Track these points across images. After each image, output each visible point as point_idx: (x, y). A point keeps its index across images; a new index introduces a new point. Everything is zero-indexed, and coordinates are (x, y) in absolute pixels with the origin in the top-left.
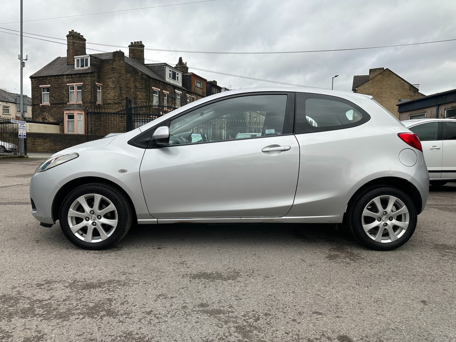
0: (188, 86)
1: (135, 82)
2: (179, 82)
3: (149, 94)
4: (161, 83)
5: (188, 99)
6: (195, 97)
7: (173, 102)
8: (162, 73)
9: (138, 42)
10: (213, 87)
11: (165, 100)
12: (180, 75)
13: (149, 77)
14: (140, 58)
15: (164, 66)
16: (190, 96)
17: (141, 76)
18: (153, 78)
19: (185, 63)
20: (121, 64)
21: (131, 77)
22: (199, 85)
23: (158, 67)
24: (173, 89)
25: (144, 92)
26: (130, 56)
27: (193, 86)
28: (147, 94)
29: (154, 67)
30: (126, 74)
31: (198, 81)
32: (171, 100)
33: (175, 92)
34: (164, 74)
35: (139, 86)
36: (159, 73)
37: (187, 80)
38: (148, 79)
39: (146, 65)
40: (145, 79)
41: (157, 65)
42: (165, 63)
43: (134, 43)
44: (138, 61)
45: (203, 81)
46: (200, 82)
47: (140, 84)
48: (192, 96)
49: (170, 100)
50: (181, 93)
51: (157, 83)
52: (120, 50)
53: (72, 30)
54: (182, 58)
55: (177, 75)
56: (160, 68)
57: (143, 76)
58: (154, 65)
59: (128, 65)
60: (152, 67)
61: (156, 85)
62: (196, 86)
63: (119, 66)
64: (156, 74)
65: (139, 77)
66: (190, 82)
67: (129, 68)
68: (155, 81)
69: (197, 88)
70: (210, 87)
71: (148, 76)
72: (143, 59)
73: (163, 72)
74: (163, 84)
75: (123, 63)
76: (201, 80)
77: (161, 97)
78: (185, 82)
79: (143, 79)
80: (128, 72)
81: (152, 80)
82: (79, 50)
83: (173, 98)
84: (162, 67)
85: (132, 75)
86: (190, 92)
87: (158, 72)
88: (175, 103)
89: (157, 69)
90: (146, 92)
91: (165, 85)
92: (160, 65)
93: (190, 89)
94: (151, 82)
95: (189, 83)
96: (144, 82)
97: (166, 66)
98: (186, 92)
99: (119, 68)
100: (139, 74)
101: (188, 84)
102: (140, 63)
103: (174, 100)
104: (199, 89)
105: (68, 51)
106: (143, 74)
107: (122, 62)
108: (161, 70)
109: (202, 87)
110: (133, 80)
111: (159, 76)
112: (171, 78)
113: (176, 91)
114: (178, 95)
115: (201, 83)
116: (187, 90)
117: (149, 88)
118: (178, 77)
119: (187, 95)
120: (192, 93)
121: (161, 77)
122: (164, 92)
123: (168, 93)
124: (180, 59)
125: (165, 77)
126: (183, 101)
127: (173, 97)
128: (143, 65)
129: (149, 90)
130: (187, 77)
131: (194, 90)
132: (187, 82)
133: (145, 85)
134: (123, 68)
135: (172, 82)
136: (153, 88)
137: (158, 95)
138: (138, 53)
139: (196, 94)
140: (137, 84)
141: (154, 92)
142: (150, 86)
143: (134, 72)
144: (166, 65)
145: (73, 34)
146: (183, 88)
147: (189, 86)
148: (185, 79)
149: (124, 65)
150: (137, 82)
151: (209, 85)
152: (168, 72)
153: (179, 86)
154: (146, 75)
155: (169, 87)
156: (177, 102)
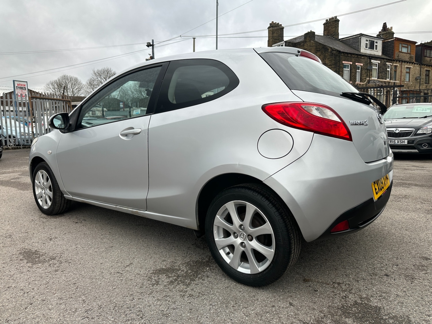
0: (389, 53)
1: (324, 59)
2: (378, 51)
3: (339, 69)
4: (354, 56)
5: (388, 67)
6: (398, 65)
7: (367, 74)
8: (357, 45)
9: (333, 18)
10: (427, 49)
11: (358, 74)
12: (379, 44)
13: (340, 52)
14: (334, 34)
15: (360, 36)
16: (392, 64)
17: (331, 52)
18: (343, 53)
19: (390, 28)
20: (311, 44)
21: (320, 55)
22: (404, 50)
23: (352, 39)
24: (369, 60)
25: (334, 68)
26: (325, 34)
27: (396, 53)
28: (336, 69)
29: (349, 40)
30: (316, 53)
31: (403, 45)
32: (366, 72)
33: (371, 63)
34: (359, 45)
35: (328, 63)
36: (354, 46)
37: (389, 47)
38: (338, 54)
39: (341, 40)
40: (335, 55)
41: (352, 37)
42: (361, 34)
43: (328, 20)
44: (332, 38)
45: (410, 44)
46: (406, 46)
47: (329, 60)
48: (394, 64)
49: (364, 72)
50: (379, 62)
51: (349, 56)
52: (311, 30)
53: (272, 22)
54: (387, 24)
55: (375, 44)
56: (355, 40)
57: (333, 52)
58: (349, 38)
59: (318, 44)
60: (347, 40)
61: (348, 59)
62: (401, 52)
63: (309, 46)
64: (351, 47)
65: (329, 54)
66: (392, 48)
67: (319, 47)
68: (346, 55)
69: (401, 54)
70: (422, 50)
71: (338, 51)
72: (338, 34)
73: (358, 43)
74: (356, 56)
75: (314, 42)
76: (408, 44)
77: (353, 71)
78: (386, 49)
79: (332, 55)
80: (318, 51)
81: (342, 54)
82: (277, 38)
83: (368, 70)
84: (358, 38)
85: (322, 53)
86: (391, 60)
87: (353, 44)
88: (370, 74)
89: (351, 41)
90: (335, 68)
91: (359, 57)
92: (355, 37)
93: (392, 57)
94: (342, 57)
95: (391, 50)
96: (333, 58)
97: (362, 37)
98: (385, 60)
99: (310, 48)
100: (329, 51)
101: (389, 51)
102: (334, 39)
103: (369, 71)
104: (405, 54)
105: (268, 41)
106: (333, 50)
107: (312, 41)
108: (356, 42)
109: (409, 52)
110: (322, 58)
111: (353, 48)
112: (368, 49)
113: (372, 61)
114: (376, 65)
115: (408, 48)
116: (388, 58)
117: (338, 63)
118: (376, 46)
119: (387, 63)
120: (394, 61)
121: (355, 49)
122: (357, 65)
123: (362, 65)
124: (385, 25)
125: (360, 48)
126: (381, 71)
127: (368, 68)
128: (338, 40)
129: (338, 65)
130: (389, 44)
131: (398, 56)
132: (388, 49)
133: (335, 61)
134: (313, 47)
135: (369, 52)
136: (343, 62)
137: (349, 69)
138: (332, 30)
139: (399, 61)
140: (326, 61)
141: (345, 66)
142: (340, 61)
143: (324, 49)
144: (362, 35)
145: (272, 25)
146: (384, 57)
147: (391, 53)
148: (386, 46)
149: (314, 44)
150: (327, 59)
151: (421, 47)
152: (364, 42)
153: (379, 56)
154: (336, 51)
155: (364, 59)
156: (374, 73)
